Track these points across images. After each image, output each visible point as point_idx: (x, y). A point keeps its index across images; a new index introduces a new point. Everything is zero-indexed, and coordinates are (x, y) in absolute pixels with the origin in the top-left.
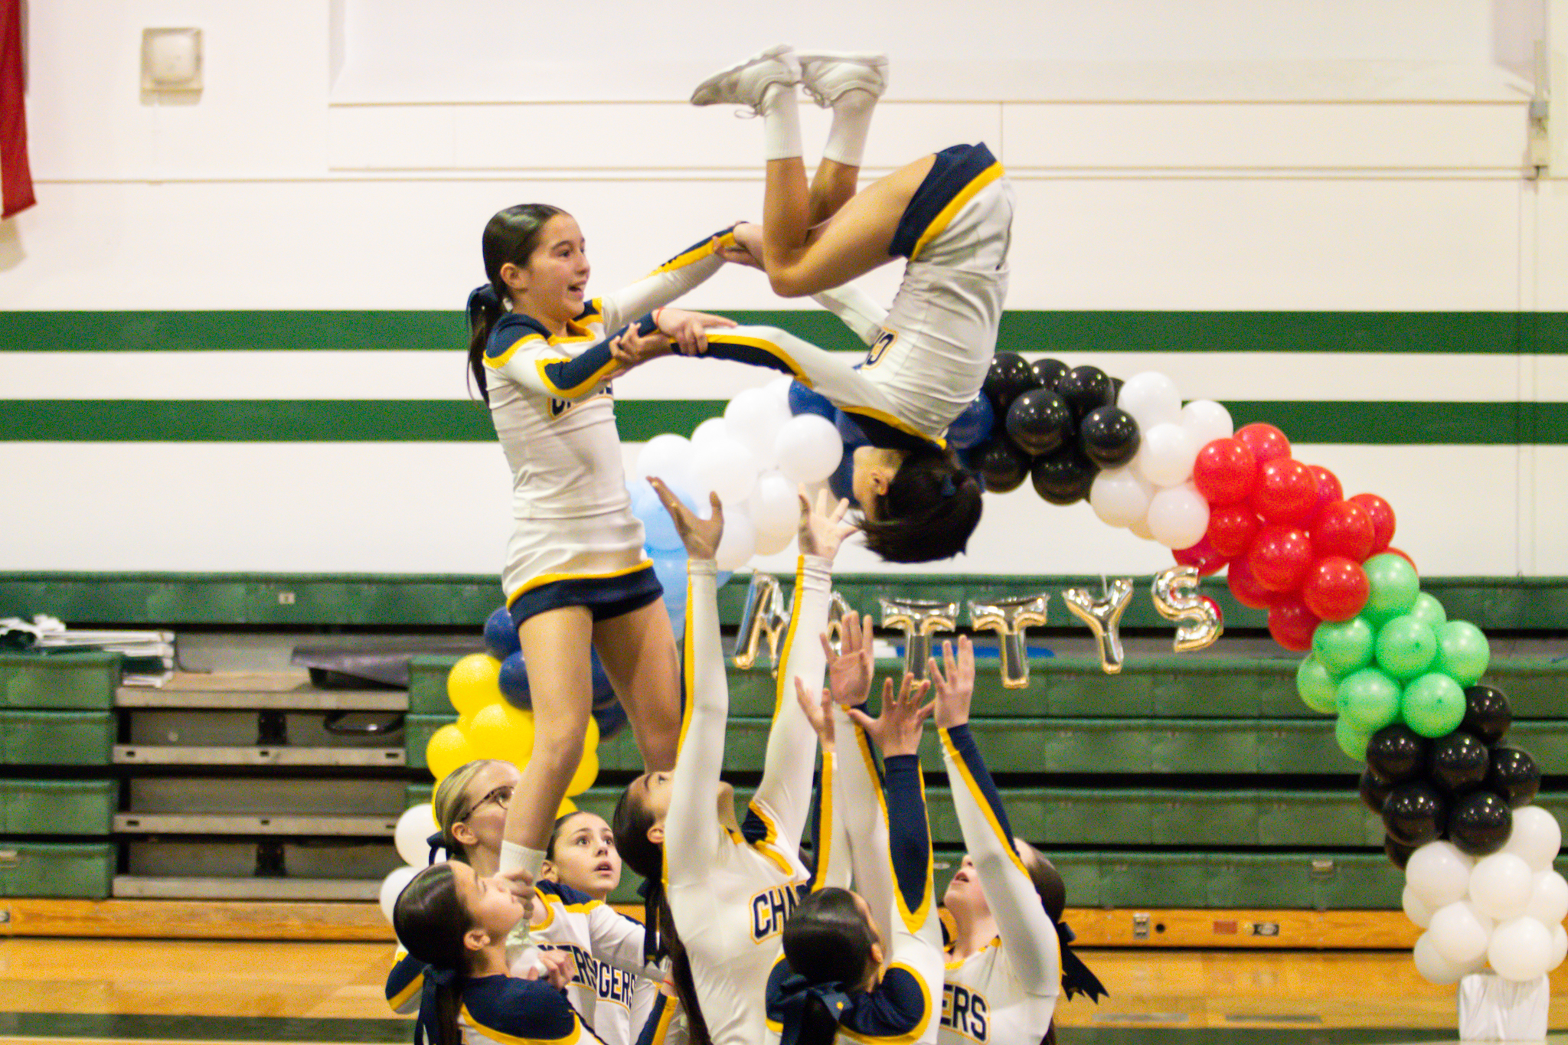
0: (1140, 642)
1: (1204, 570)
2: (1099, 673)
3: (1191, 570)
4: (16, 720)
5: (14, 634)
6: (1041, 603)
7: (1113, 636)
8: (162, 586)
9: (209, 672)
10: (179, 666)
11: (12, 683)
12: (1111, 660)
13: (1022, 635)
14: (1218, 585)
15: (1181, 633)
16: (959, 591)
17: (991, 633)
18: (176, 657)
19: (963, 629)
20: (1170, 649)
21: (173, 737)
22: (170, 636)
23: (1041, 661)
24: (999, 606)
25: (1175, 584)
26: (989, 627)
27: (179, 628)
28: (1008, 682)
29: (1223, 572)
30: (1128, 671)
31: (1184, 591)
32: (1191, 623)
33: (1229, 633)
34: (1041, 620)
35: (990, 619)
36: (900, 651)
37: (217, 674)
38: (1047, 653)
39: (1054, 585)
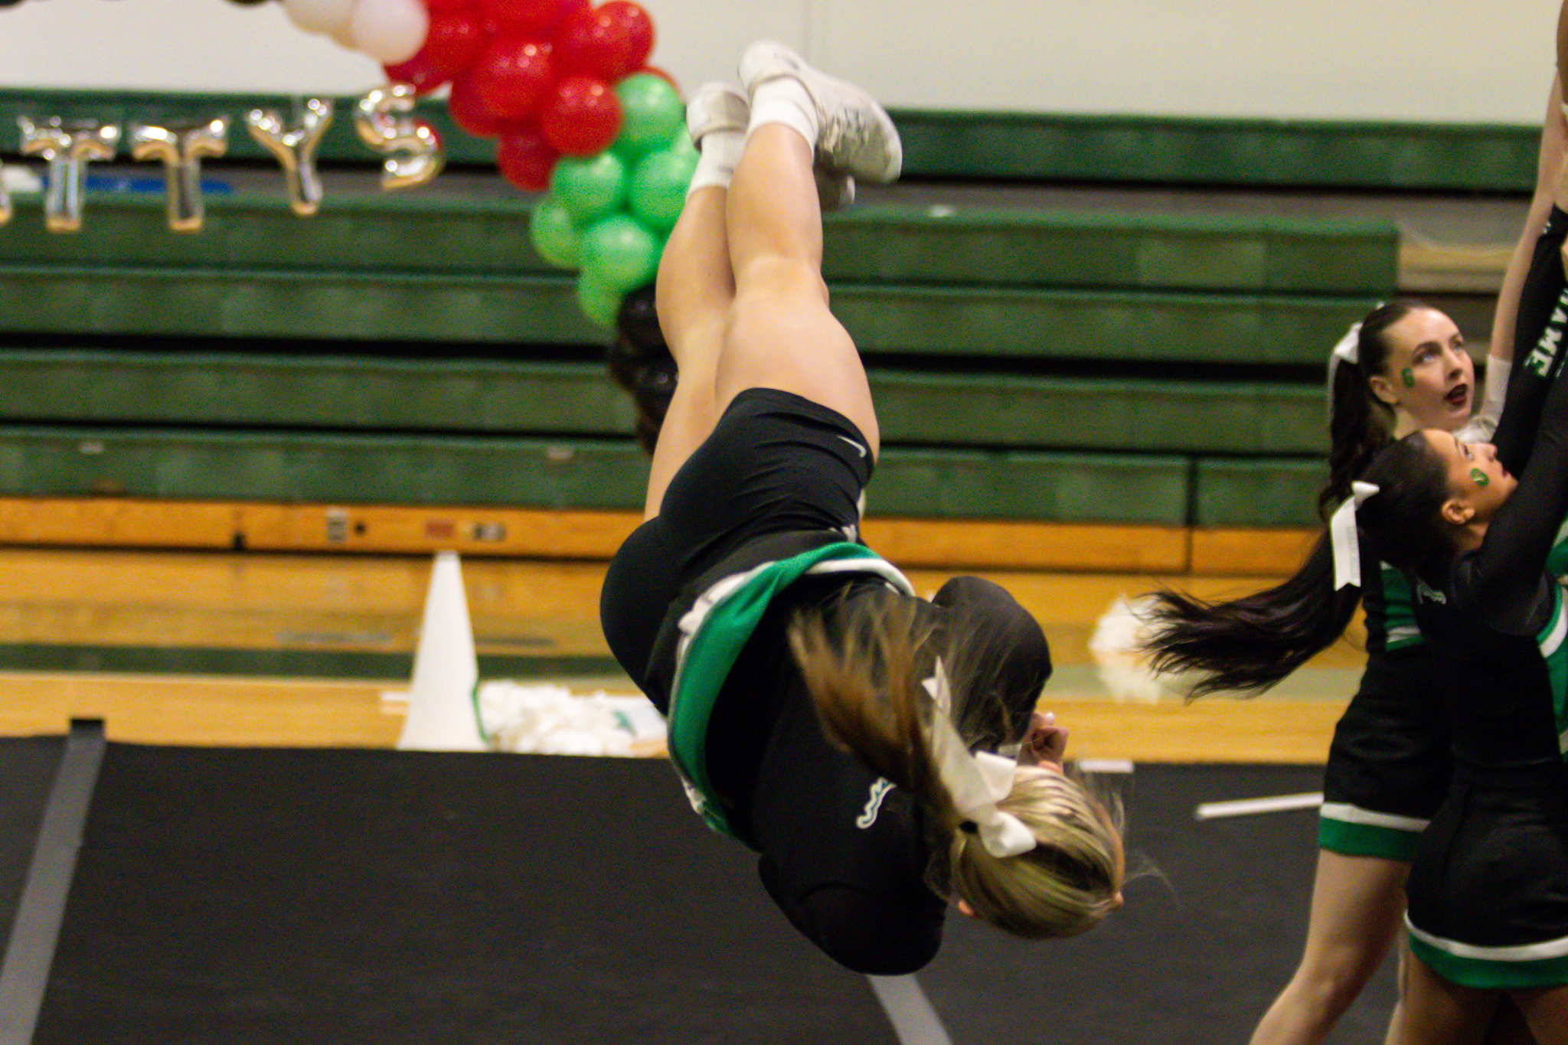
0: (343, 178)
1: (422, 89)
2: (286, 214)
3: (401, 90)
6: (217, 127)
7: (307, 171)
12: (303, 198)
13: (193, 167)
14: (438, 108)
15: (391, 166)
16: (118, 111)
17: (155, 164)
19: (123, 158)
20: (377, 186)
23: (217, 198)
24: (169, 129)
25: (386, 106)
26: (157, 156)
28: (178, 225)
29: (443, 93)
30: (325, 213)
31: (397, 115)
32: (404, 155)
33: (452, 168)
34: (218, 148)
35: (156, 147)
36: (46, 182)
38: (223, 187)
39: (235, 105)
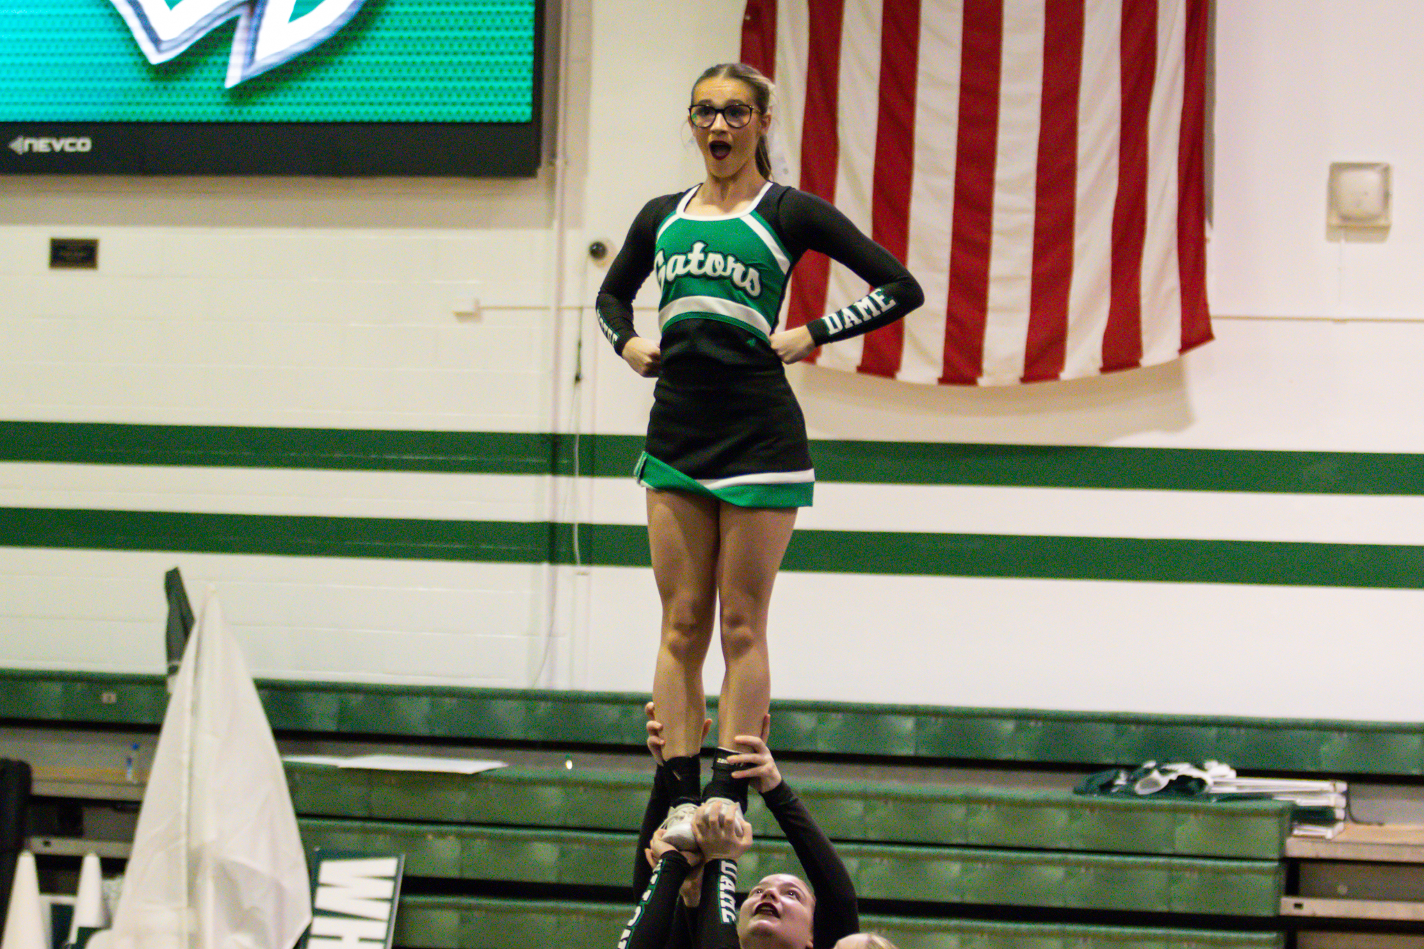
4: (1183, 868)
5: (1184, 779)
8: (1336, 735)
9: (1381, 824)
10: (1351, 818)
11: (1179, 830)
18: (1348, 807)
21: (1342, 889)
22: (1342, 786)
27: (1352, 778)
37: (1389, 827)
